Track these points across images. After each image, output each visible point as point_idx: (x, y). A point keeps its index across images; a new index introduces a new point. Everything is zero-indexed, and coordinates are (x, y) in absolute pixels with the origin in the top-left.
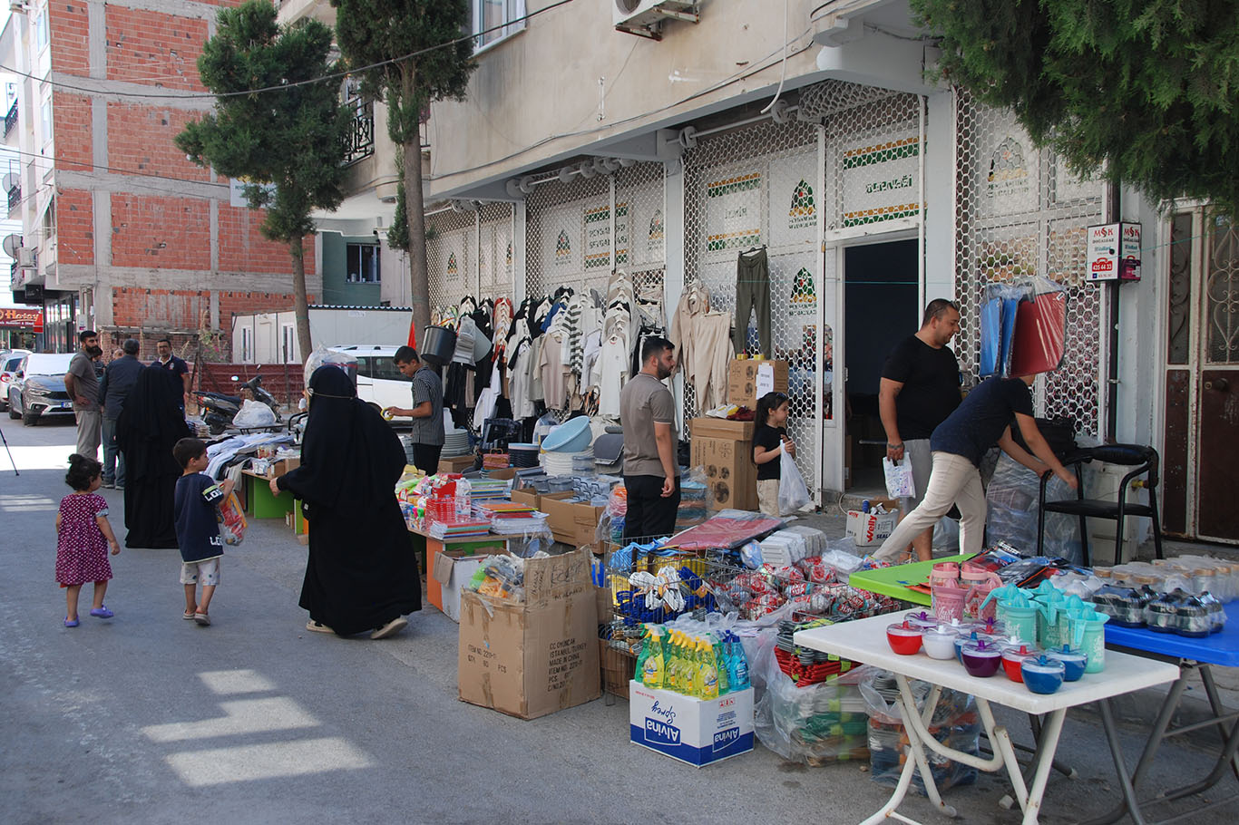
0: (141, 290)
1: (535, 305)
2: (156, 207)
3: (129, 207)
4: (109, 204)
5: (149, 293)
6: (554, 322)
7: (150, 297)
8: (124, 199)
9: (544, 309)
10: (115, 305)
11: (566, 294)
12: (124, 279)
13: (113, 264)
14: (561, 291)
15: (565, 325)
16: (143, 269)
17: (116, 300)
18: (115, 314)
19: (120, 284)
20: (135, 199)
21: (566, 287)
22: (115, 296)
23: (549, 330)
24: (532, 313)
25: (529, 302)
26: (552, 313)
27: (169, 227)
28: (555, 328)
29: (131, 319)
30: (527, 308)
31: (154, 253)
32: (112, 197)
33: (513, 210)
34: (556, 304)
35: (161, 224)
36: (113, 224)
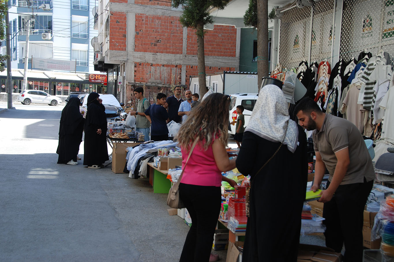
0: (148, 64)
1: (345, 64)
2: (157, 21)
3: (144, 22)
4: (134, 19)
5: (152, 65)
6: (357, 76)
7: (152, 67)
8: (141, 17)
9: (351, 67)
10: (135, 71)
11: (366, 57)
12: (140, 58)
13: (135, 50)
14: (363, 55)
15: (363, 77)
16: (150, 53)
17: (136, 69)
18: (135, 76)
19: (138, 60)
20: (147, 17)
21: (366, 51)
22: (135, 67)
23: (353, 81)
24: (343, 70)
25: (341, 63)
26: (356, 70)
27: (163, 32)
28: (358, 81)
29: (143, 79)
30: (340, 68)
31: (155, 45)
32: (136, 16)
33: (334, 3)
34: (359, 63)
35: (159, 30)
36: (136, 30)
